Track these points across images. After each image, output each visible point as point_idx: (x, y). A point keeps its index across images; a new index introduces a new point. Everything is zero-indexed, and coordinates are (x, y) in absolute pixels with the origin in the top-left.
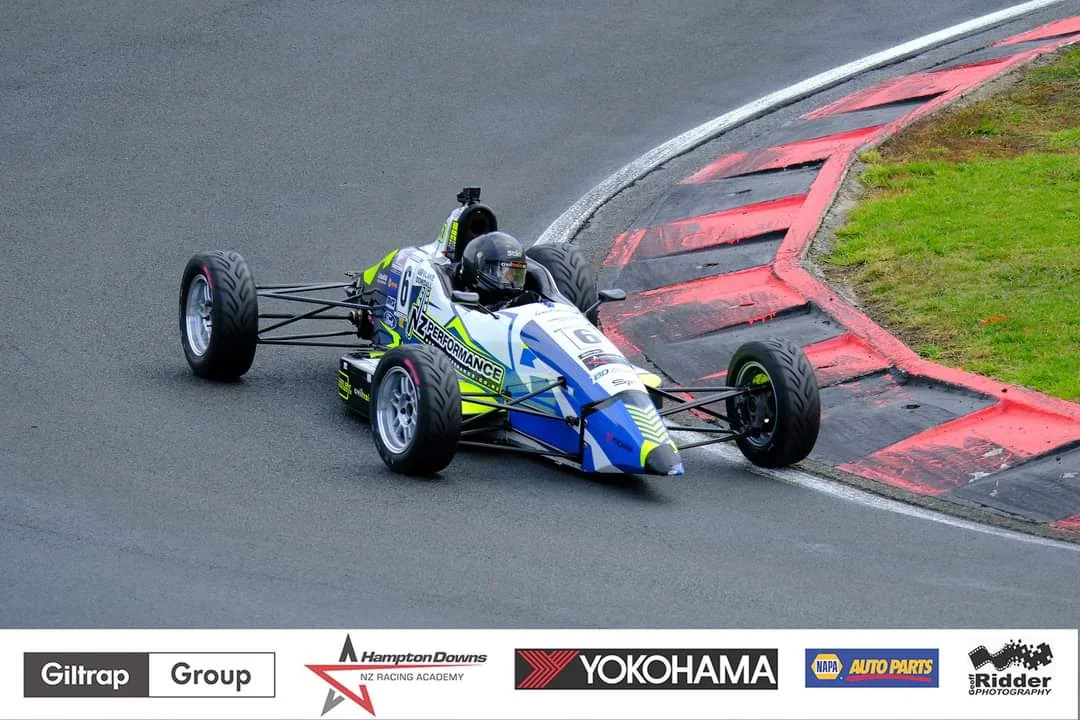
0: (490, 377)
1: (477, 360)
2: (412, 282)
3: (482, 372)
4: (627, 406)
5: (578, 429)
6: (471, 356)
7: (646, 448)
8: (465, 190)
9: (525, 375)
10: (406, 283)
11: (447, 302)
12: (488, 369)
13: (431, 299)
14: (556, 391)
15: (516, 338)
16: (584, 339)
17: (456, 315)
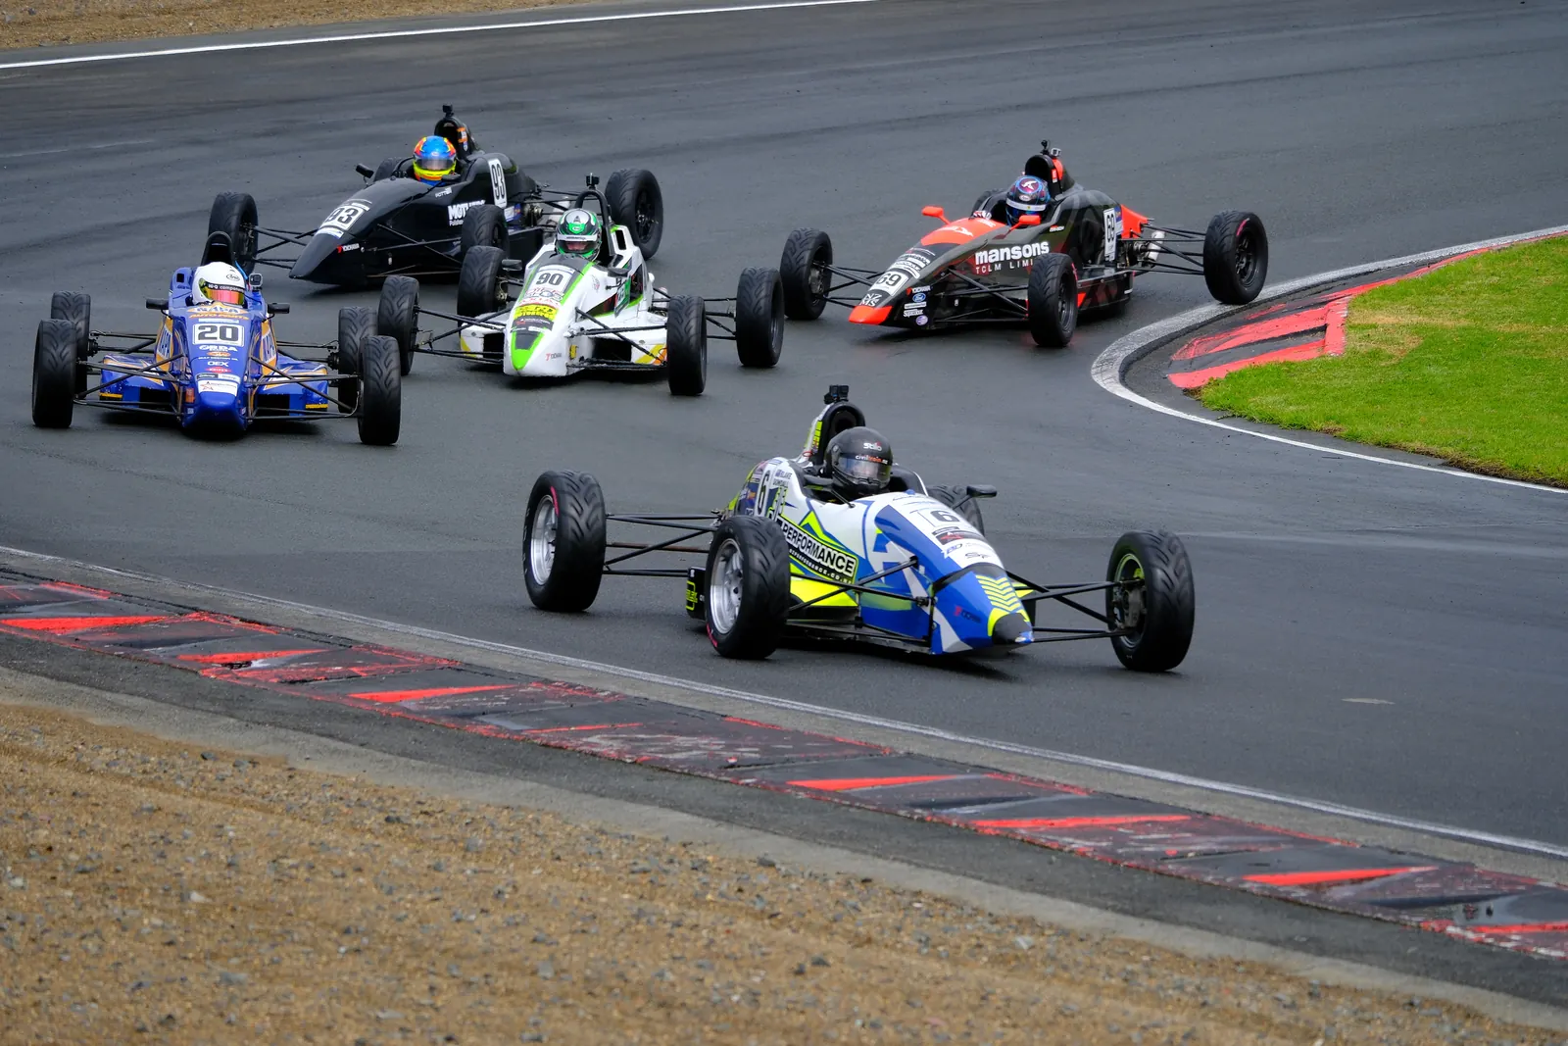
0: (843, 571)
1: (829, 553)
2: (770, 485)
3: (834, 567)
4: (978, 577)
5: (927, 610)
6: (823, 550)
7: (994, 617)
8: (831, 388)
9: (877, 561)
10: (764, 488)
11: (802, 498)
12: (841, 563)
13: (787, 500)
14: (907, 572)
15: (871, 525)
16: (941, 518)
17: (811, 509)
